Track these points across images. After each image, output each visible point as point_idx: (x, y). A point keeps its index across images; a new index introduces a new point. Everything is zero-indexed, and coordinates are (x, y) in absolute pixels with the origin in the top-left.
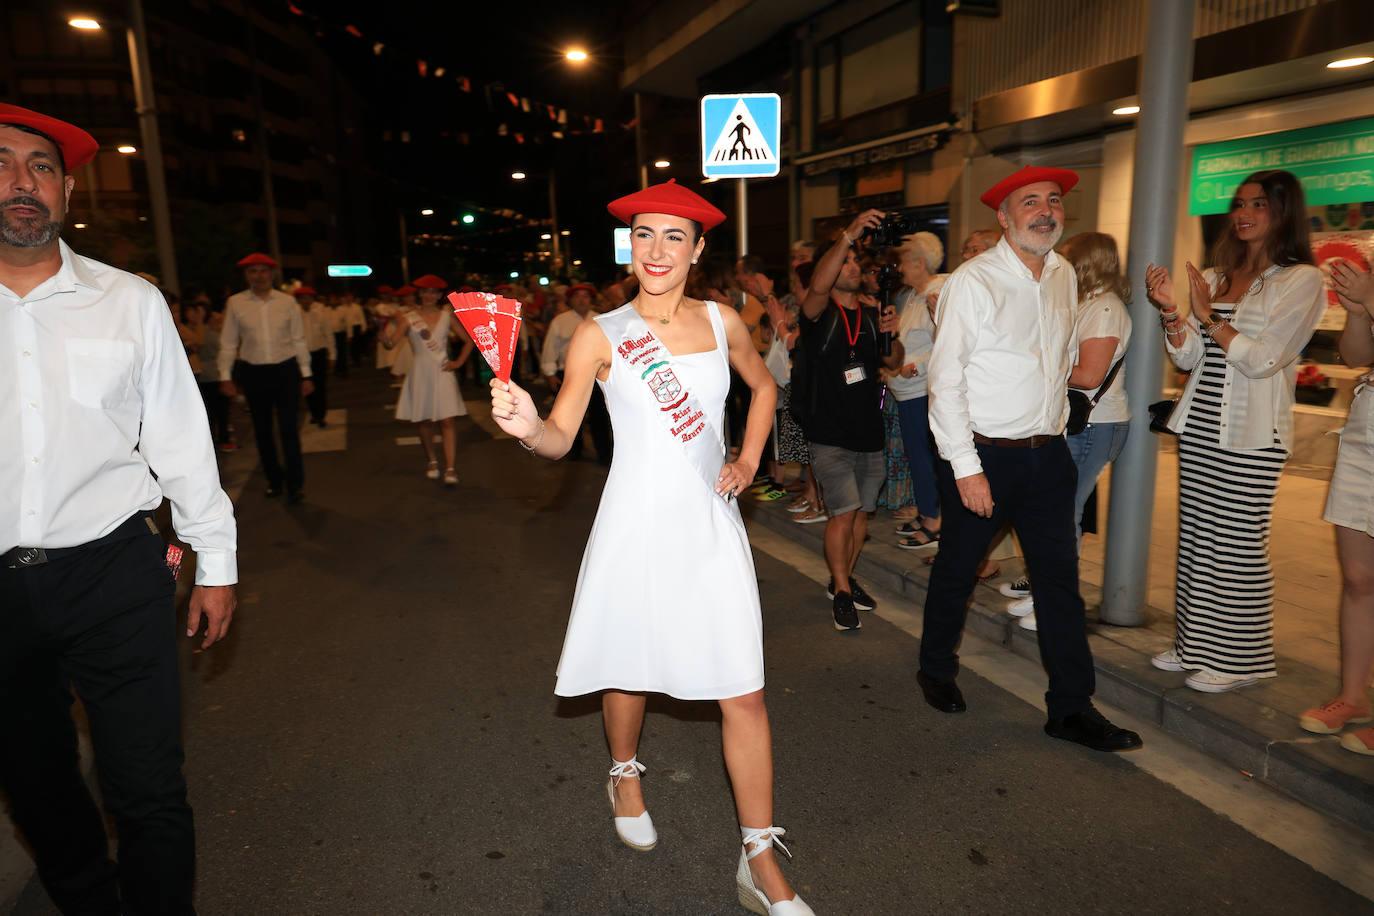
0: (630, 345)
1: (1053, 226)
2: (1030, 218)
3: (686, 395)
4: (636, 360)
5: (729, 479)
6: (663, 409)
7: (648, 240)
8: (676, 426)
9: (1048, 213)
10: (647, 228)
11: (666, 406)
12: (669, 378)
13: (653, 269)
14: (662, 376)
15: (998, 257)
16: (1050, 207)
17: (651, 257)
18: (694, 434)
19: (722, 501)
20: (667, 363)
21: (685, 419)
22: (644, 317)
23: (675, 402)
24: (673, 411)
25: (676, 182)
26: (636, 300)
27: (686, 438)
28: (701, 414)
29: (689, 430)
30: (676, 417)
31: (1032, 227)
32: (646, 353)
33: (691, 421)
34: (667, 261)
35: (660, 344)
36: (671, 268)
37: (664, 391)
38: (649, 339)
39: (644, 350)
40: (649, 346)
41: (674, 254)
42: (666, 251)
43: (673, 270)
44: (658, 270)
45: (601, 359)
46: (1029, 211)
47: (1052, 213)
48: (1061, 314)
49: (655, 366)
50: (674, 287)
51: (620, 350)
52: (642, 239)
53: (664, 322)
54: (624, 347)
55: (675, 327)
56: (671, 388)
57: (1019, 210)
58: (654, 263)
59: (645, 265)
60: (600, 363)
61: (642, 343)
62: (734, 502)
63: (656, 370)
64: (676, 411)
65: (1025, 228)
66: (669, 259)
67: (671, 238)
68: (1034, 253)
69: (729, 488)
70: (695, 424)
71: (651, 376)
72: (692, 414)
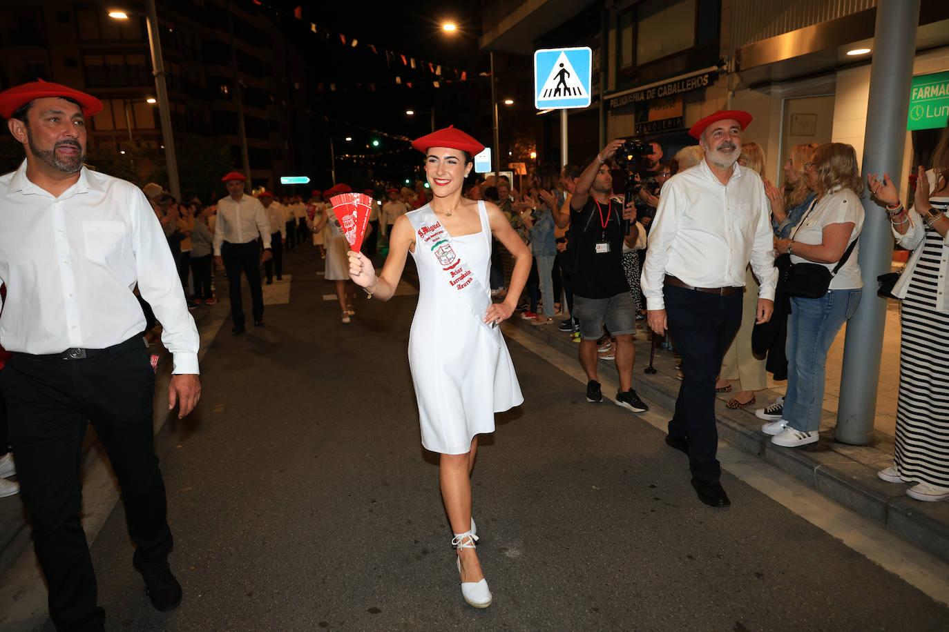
0: (426, 230)
1: (734, 148)
2: (718, 143)
3: (459, 260)
4: (429, 238)
5: (493, 314)
6: (445, 269)
7: (435, 164)
8: (453, 280)
9: (729, 139)
10: (434, 157)
11: (447, 267)
12: (448, 250)
13: (439, 182)
14: (444, 248)
15: (700, 170)
16: (730, 136)
17: (437, 174)
18: (466, 285)
19: (487, 327)
20: (446, 241)
21: (458, 276)
22: (435, 212)
23: (452, 265)
24: (451, 270)
25: (453, 127)
26: (432, 202)
27: (460, 287)
28: (469, 272)
29: (461, 283)
30: (453, 274)
31: (719, 149)
32: (435, 235)
33: (463, 277)
34: (448, 176)
35: (444, 229)
36: (450, 181)
37: (445, 258)
38: (438, 225)
39: (434, 232)
40: (436, 230)
41: (452, 172)
42: (447, 170)
43: (452, 183)
44: (442, 182)
45: (411, 239)
46: (717, 139)
47: (732, 139)
48: (742, 208)
49: (440, 242)
50: (454, 192)
51: (420, 233)
52: (432, 163)
53: (449, 215)
54: (422, 231)
55: (455, 219)
56: (449, 256)
57: (711, 138)
58: (439, 178)
59: (435, 179)
60: (411, 241)
61: (433, 228)
62: (496, 328)
63: (439, 245)
64: (453, 270)
65: (715, 149)
66: (448, 175)
67: (450, 162)
68: (722, 166)
69: (492, 319)
70: (465, 280)
71: (436, 249)
72: (463, 273)
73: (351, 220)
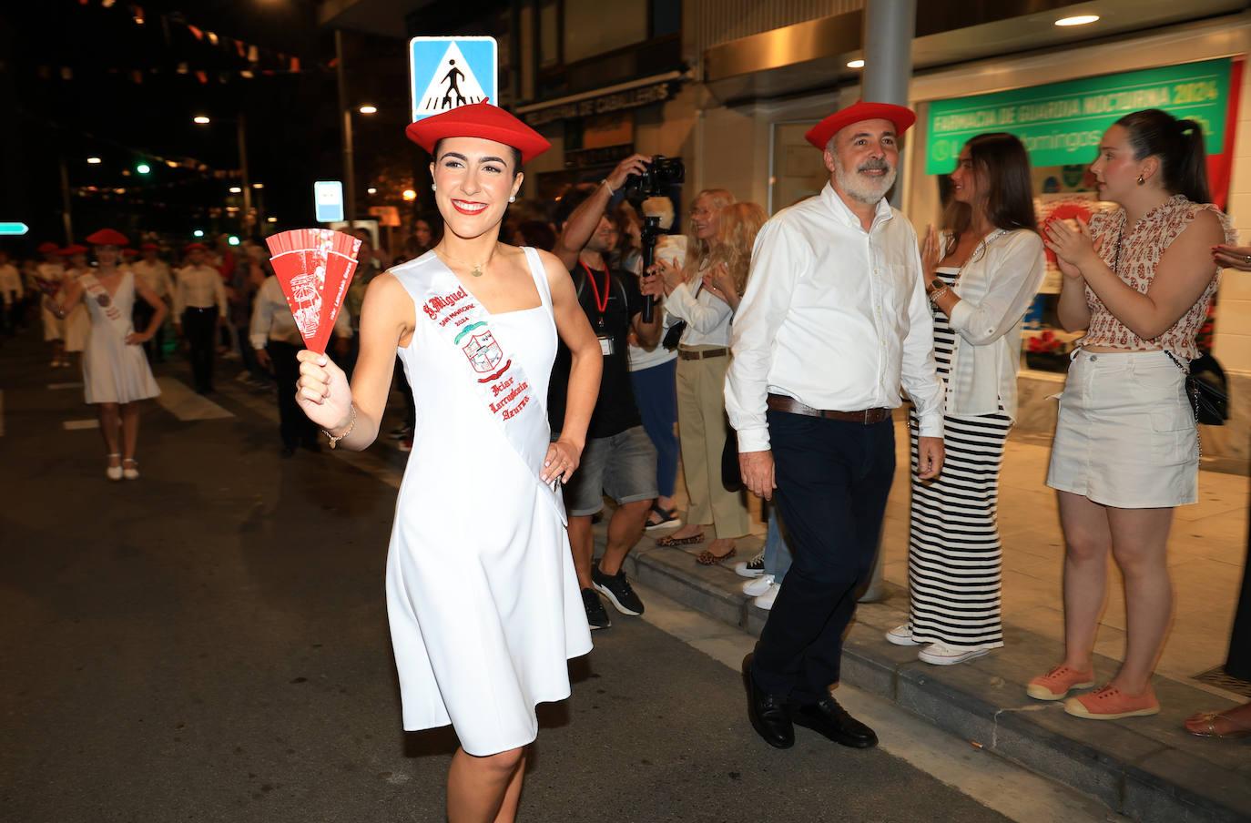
0: (438, 303)
1: (885, 170)
2: (859, 161)
3: (509, 362)
4: (447, 320)
5: (555, 463)
6: (481, 381)
7: (458, 171)
8: (496, 401)
9: (880, 156)
10: (463, 158)
11: (484, 376)
12: (487, 343)
13: (465, 206)
14: (479, 339)
15: (822, 203)
16: (883, 149)
17: (463, 190)
18: (517, 411)
19: (548, 490)
20: (485, 324)
21: (505, 393)
22: (453, 269)
23: (495, 372)
24: (492, 383)
26: (441, 246)
27: (508, 415)
28: (525, 386)
29: (511, 406)
30: (496, 390)
31: (861, 170)
32: (459, 312)
33: (513, 395)
34: (483, 197)
35: (475, 301)
36: (486, 205)
37: (482, 358)
38: (461, 295)
39: (455, 308)
40: (460, 304)
41: (489, 187)
42: (482, 185)
43: (490, 208)
44: (471, 207)
45: (405, 323)
46: (858, 152)
47: (885, 155)
48: (895, 271)
49: (470, 327)
50: (490, 229)
51: (427, 309)
52: (450, 169)
53: (477, 274)
54: (430, 306)
55: (489, 280)
56: (491, 354)
57: (848, 150)
58: (466, 198)
59: (454, 200)
60: (403, 327)
61: (452, 300)
62: (559, 490)
63: (471, 333)
64: (497, 382)
65: (854, 171)
66: (486, 194)
67: (489, 168)
68: (864, 200)
69: (556, 473)
70: (518, 399)
71: (466, 339)
72: (515, 386)
73: (311, 285)
